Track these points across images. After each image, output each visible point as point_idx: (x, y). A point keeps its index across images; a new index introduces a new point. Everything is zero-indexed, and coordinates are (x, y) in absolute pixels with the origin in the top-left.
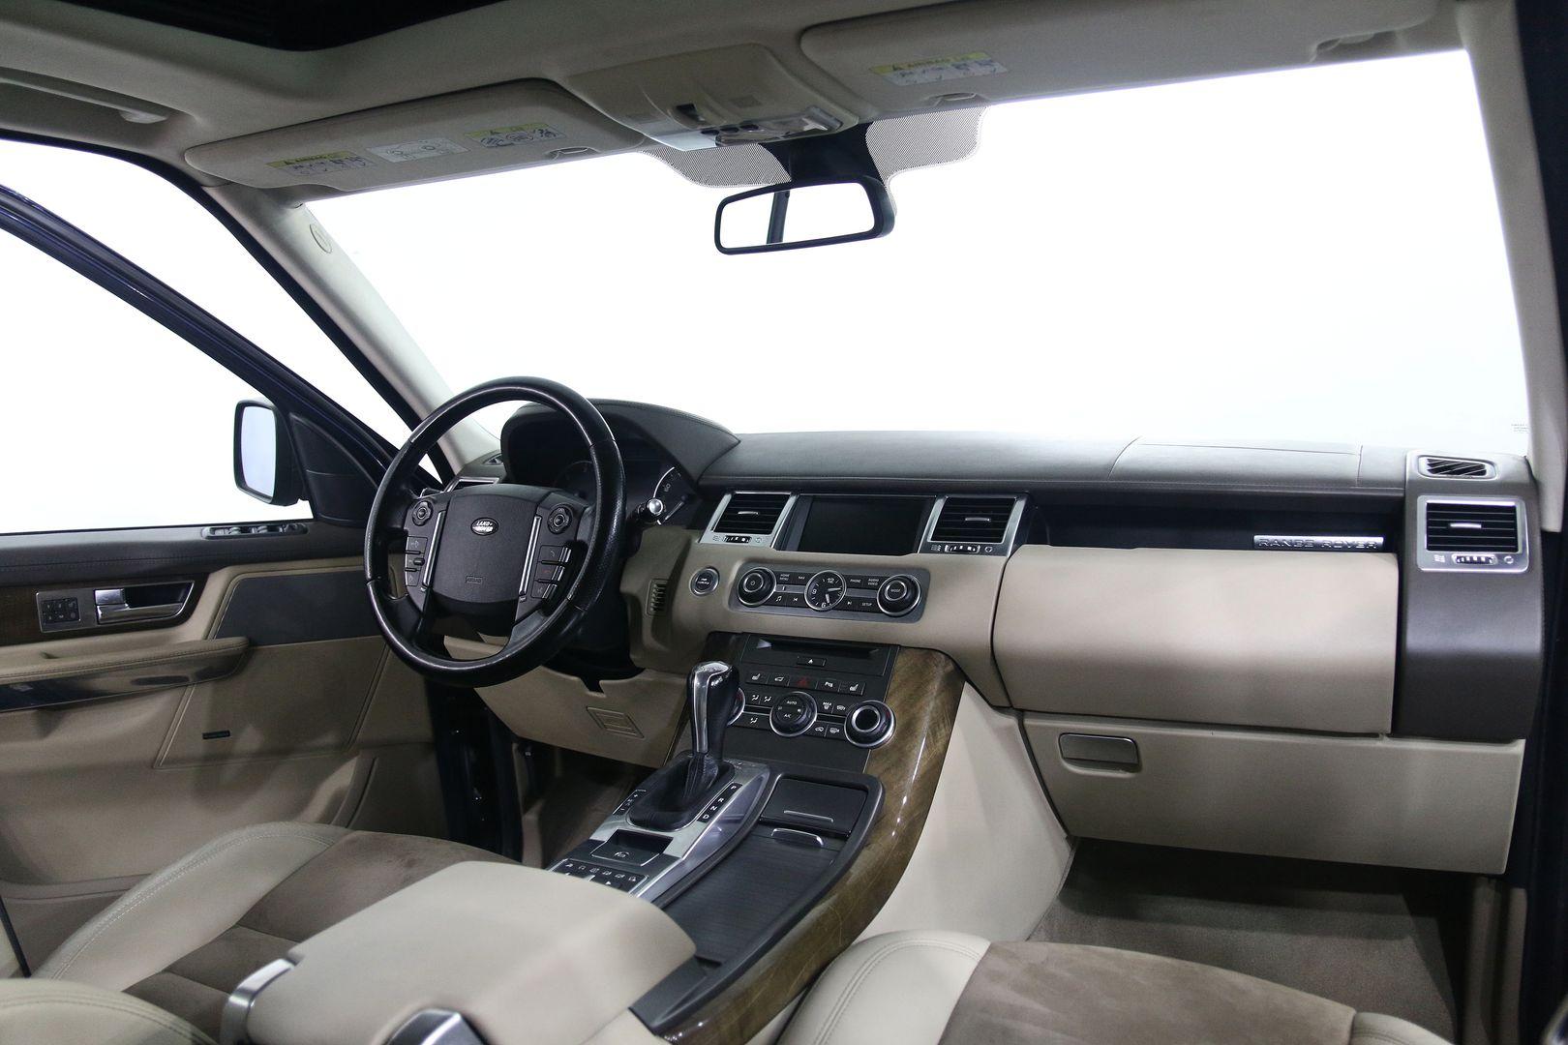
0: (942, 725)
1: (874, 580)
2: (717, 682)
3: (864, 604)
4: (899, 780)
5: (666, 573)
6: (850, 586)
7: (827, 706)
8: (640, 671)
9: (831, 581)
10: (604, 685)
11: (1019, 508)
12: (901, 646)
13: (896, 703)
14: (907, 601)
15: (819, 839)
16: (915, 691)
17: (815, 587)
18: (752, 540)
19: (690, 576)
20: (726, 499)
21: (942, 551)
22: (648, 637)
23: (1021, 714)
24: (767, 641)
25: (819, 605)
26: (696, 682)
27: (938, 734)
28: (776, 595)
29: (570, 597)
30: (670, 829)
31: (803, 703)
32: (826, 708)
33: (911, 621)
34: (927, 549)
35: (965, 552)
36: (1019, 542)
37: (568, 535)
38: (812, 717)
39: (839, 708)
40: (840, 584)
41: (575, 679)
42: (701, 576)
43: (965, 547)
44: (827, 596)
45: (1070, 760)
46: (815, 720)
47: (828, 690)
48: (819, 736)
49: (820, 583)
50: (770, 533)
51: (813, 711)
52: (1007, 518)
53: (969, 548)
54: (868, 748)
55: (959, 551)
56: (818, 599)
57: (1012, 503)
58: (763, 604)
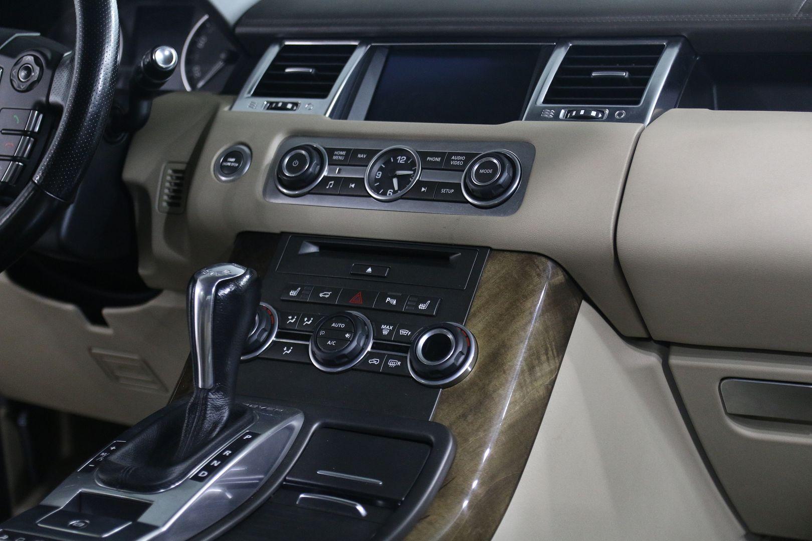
0: (544, 358)
1: (459, 158)
2: (227, 291)
3: (443, 191)
4: (478, 430)
5: (185, 154)
6: (427, 166)
7: (386, 330)
8: (155, 293)
9: (401, 160)
10: (111, 315)
11: (669, 57)
12: (491, 249)
13: (480, 326)
14: (500, 186)
15: (360, 508)
16: (507, 309)
17: (381, 169)
18: (300, 107)
19: (213, 155)
20: (273, 52)
21: (556, 118)
22: (159, 244)
23: (665, 348)
24: (315, 244)
25: (384, 194)
26: (198, 291)
27: (537, 369)
28: (327, 179)
29: (37, 178)
30: (152, 489)
31: (353, 325)
32: (385, 332)
33: (505, 213)
34: (537, 116)
35: (587, 118)
36: (664, 105)
37: (38, 94)
38: (366, 345)
39: (404, 332)
40: (413, 164)
41: (70, 307)
42: (228, 155)
43: (588, 112)
44: (395, 181)
45: (736, 417)
46: (369, 349)
47: (390, 310)
48: (373, 371)
49: (387, 163)
50: (324, 96)
51: (367, 337)
52: (650, 72)
53: (594, 114)
54: (438, 387)
55: (579, 118)
56: (382, 186)
57: (660, 50)
58: (309, 193)
